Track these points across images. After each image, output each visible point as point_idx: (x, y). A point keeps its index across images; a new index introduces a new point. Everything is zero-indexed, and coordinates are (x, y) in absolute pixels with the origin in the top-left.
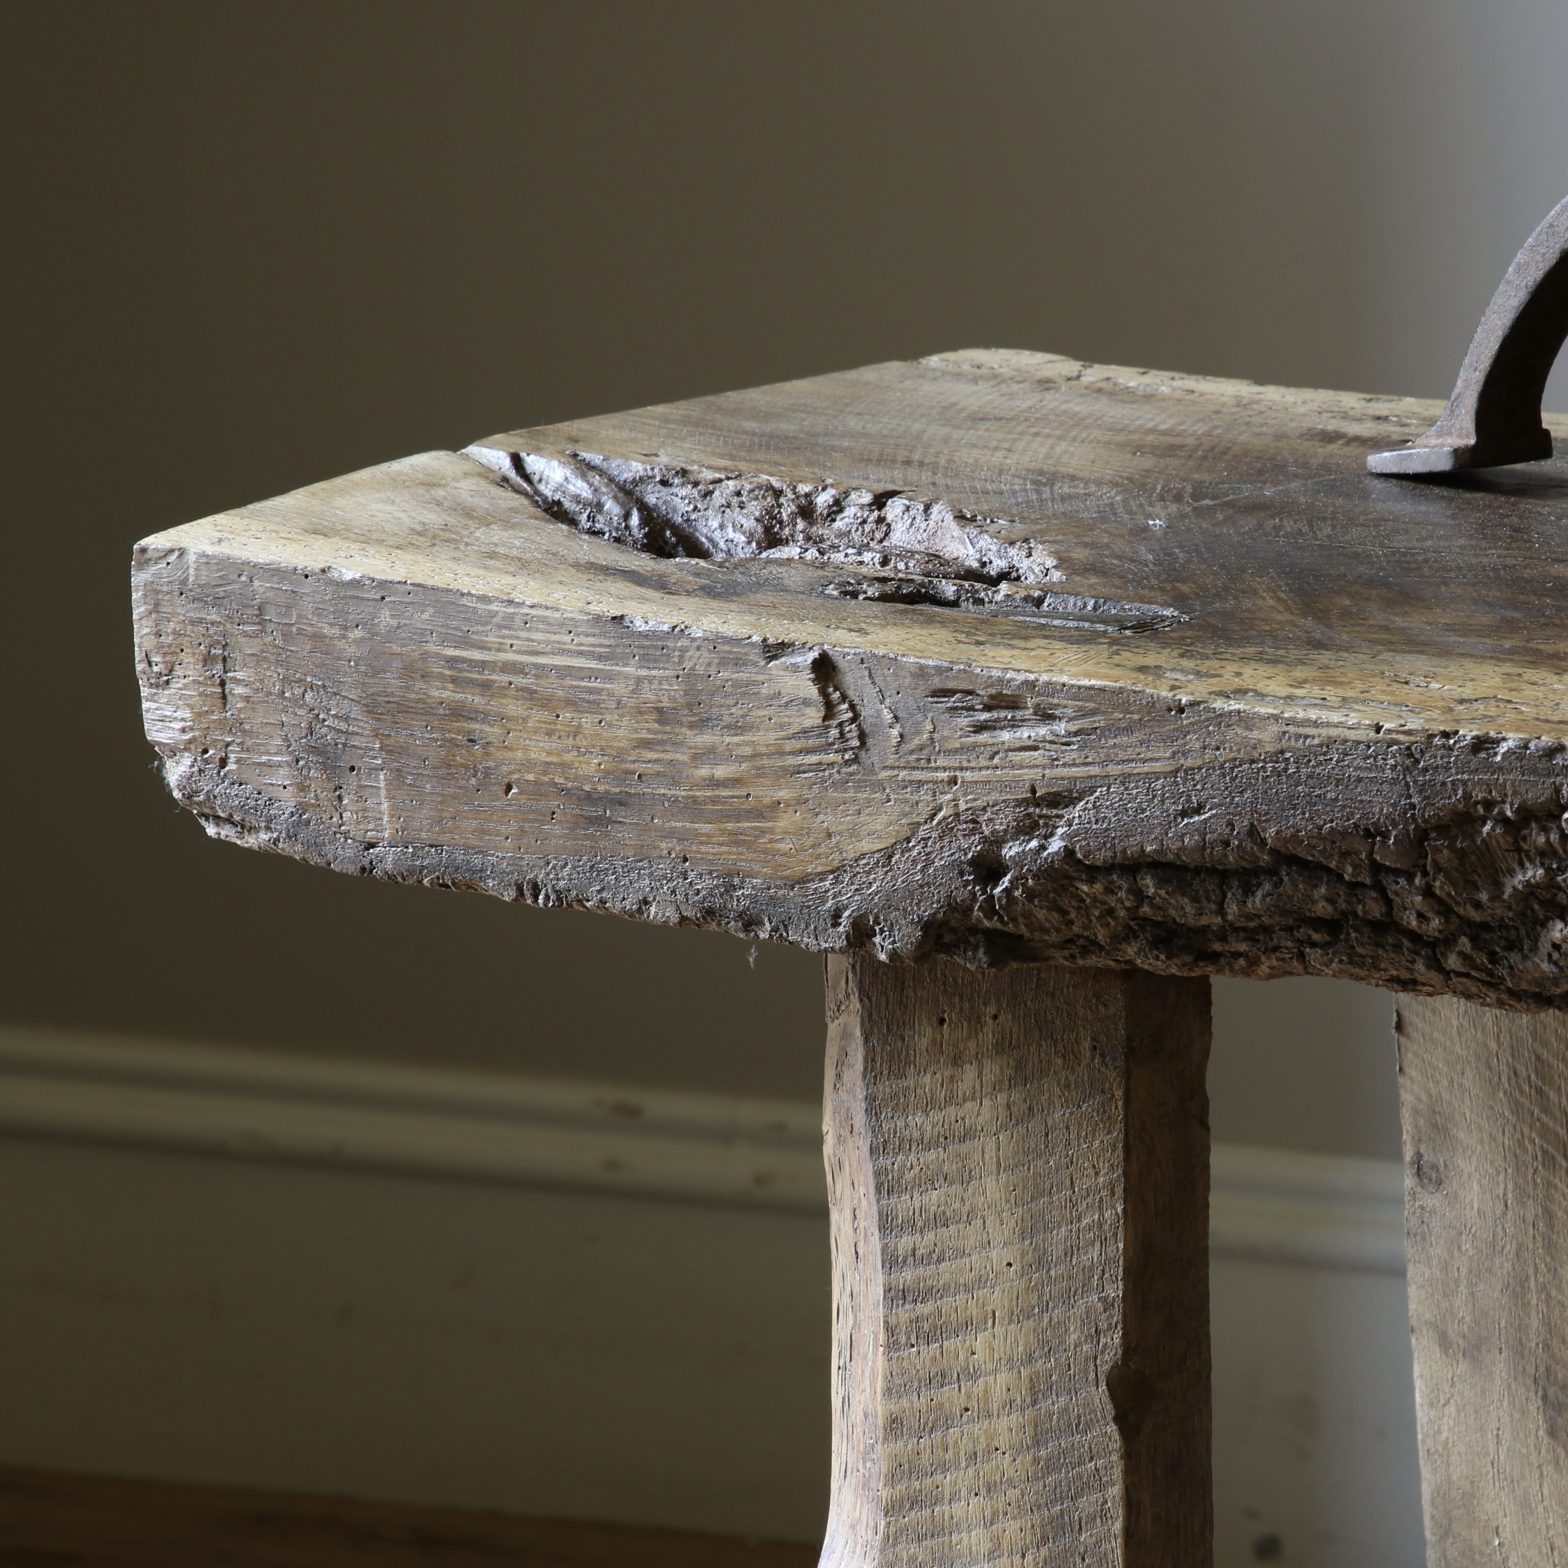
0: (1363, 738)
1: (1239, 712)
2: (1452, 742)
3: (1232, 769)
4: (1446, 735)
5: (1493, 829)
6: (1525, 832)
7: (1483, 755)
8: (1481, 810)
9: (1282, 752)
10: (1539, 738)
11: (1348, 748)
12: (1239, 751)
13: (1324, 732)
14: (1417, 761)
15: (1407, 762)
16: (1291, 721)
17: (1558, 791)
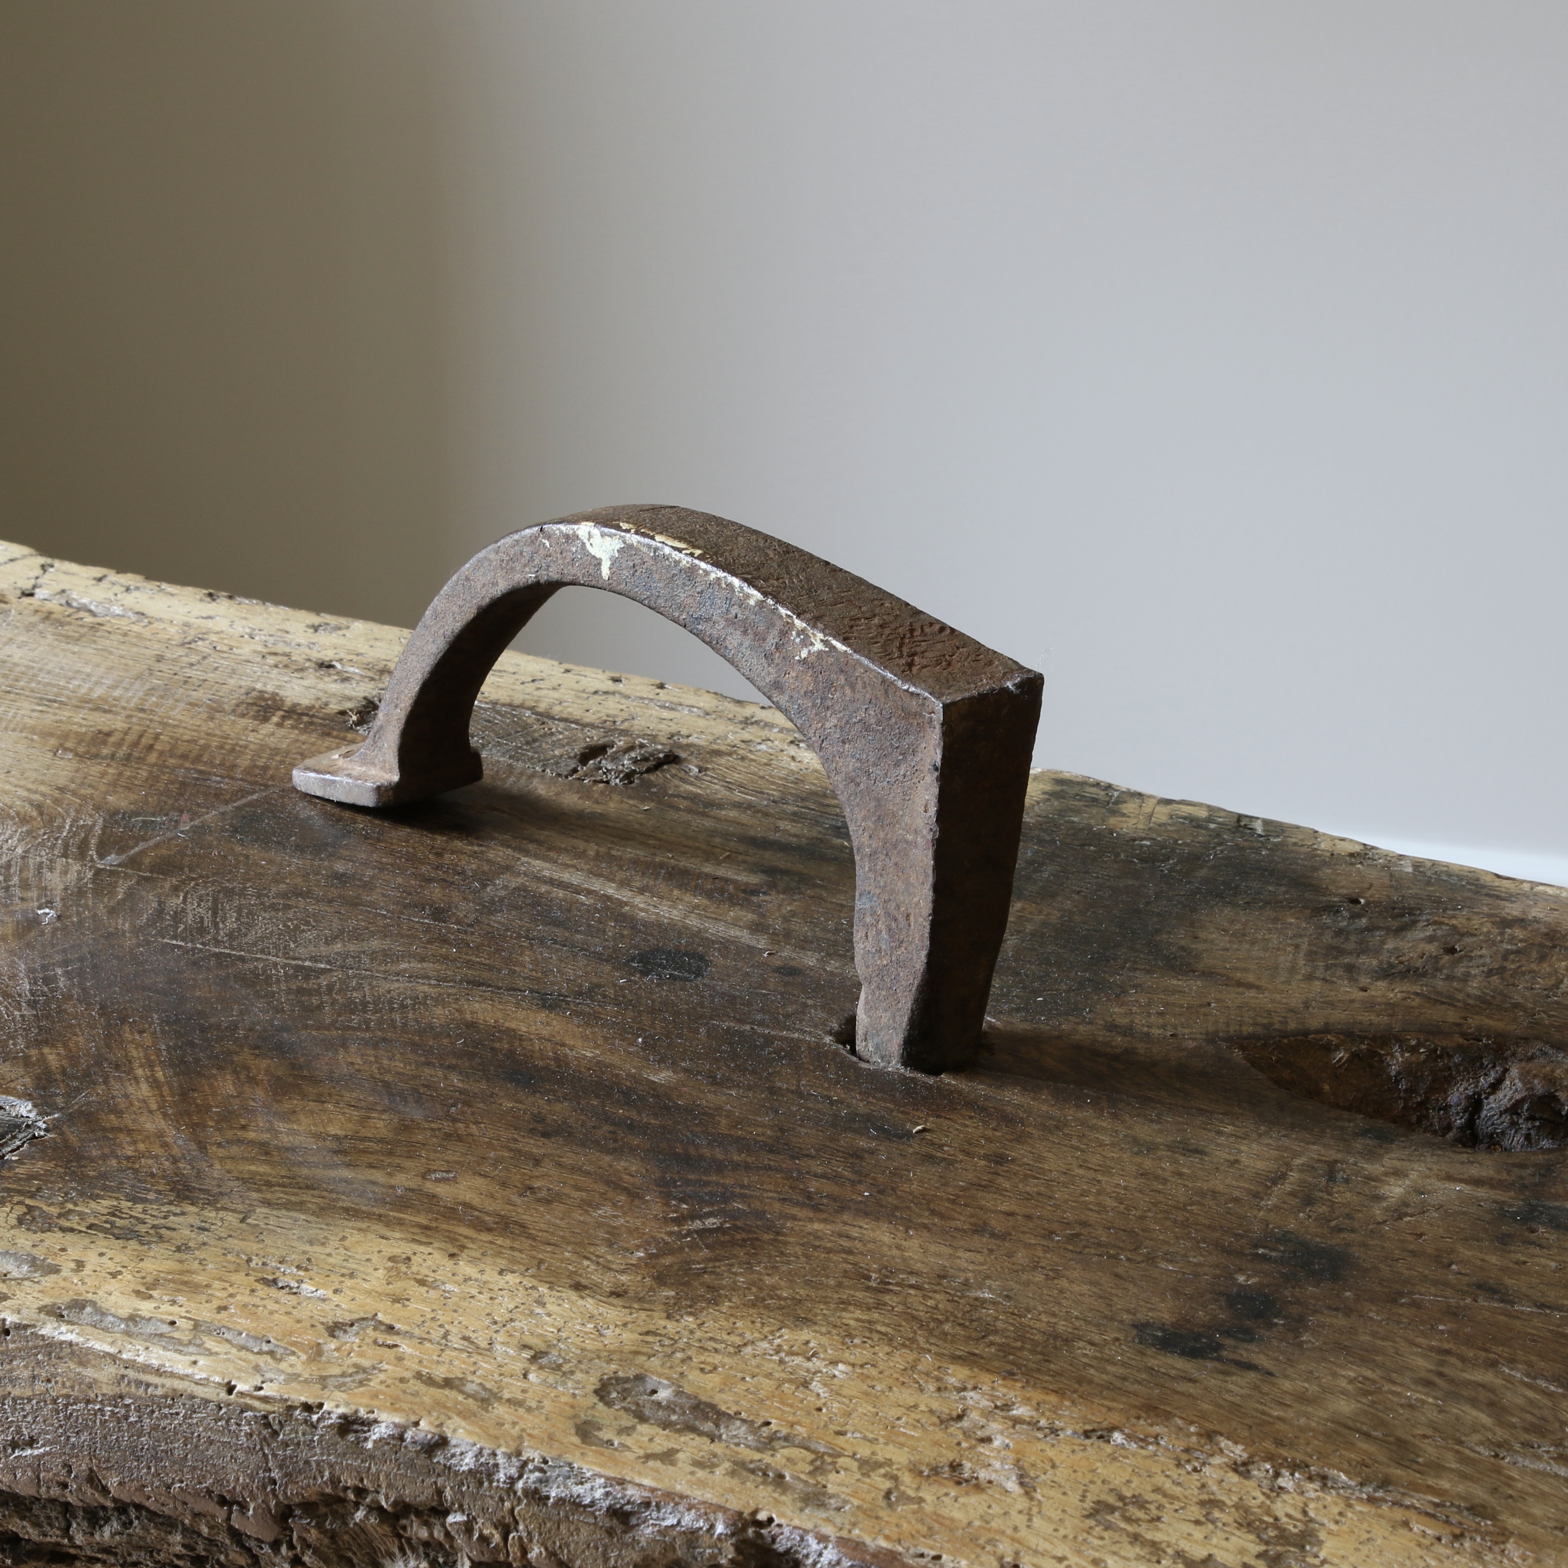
0: (213, 1397)
1: (71, 1344)
2: (315, 1417)
3: (66, 1406)
4: (308, 1408)
5: (366, 1517)
6: (404, 1522)
7: (351, 1437)
8: (351, 1496)
9: (121, 1397)
10: (416, 1424)
11: (196, 1405)
12: (72, 1388)
13: (169, 1383)
14: (275, 1433)
15: (265, 1432)
16: (129, 1365)
17: (440, 1492)
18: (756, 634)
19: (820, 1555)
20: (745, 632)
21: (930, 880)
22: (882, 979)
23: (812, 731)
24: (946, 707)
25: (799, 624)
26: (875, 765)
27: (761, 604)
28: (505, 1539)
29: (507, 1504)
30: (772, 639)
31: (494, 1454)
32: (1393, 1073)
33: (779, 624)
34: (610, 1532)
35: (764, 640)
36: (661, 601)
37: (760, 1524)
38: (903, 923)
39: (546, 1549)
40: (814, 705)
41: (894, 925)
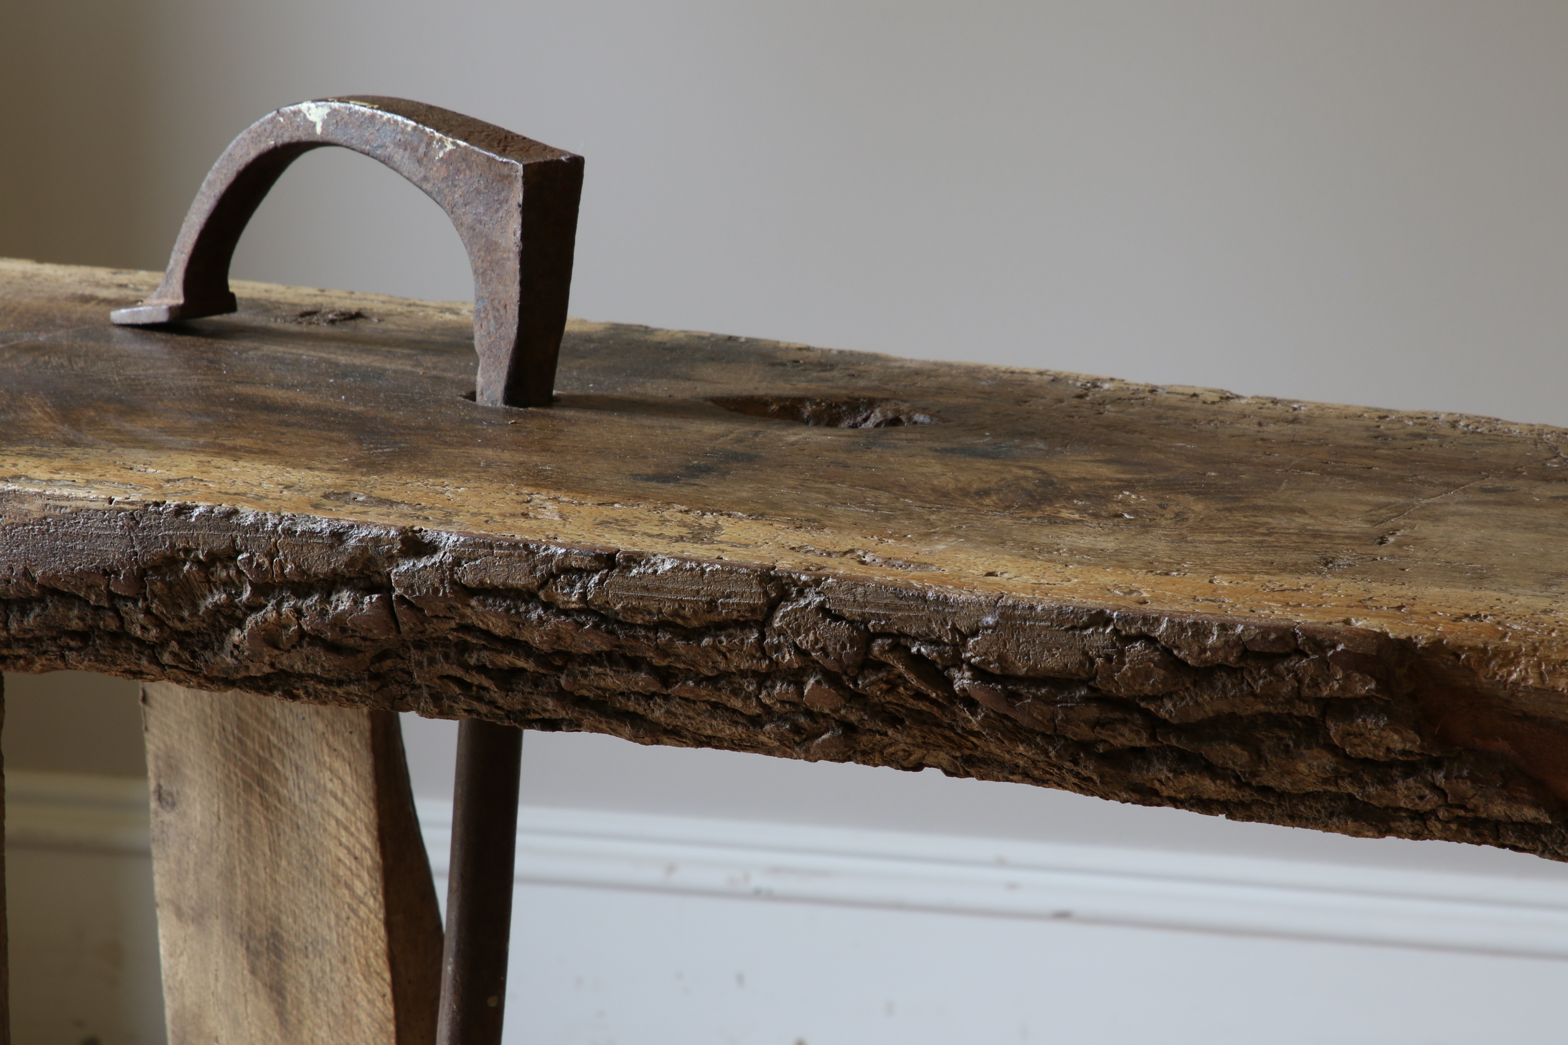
0: (101, 508)
1: (15, 491)
2: (161, 509)
3: (11, 530)
4: (157, 504)
5: (190, 568)
6: (213, 569)
7: (182, 517)
8: (182, 554)
9: (45, 518)
10: (220, 505)
11: (90, 514)
12: (15, 518)
13: (74, 504)
14: (138, 523)
15: (131, 523)
16: (51, 497)
17: (234, 541)
18: (412, 149)
19: (448, 539)
20: (405, 149)
21: (518, 278)
22: (491, 351)
23: (446, 203)
24: (525, 167)
25: (437, 135)
26: (484, 214)
27: (415, 129)
28: (271, 563)
29: (273, 540)
30: (422, 150)
31: (265, 515)
32: (805, 417)
33: (426, 139)
34: (331, 547)
35: (417, 151)
36: (354, 142)
37: (415, 532)
38: (502, 312)
39: (295, 564)
40: (448, 186)
41: (497, 314)
